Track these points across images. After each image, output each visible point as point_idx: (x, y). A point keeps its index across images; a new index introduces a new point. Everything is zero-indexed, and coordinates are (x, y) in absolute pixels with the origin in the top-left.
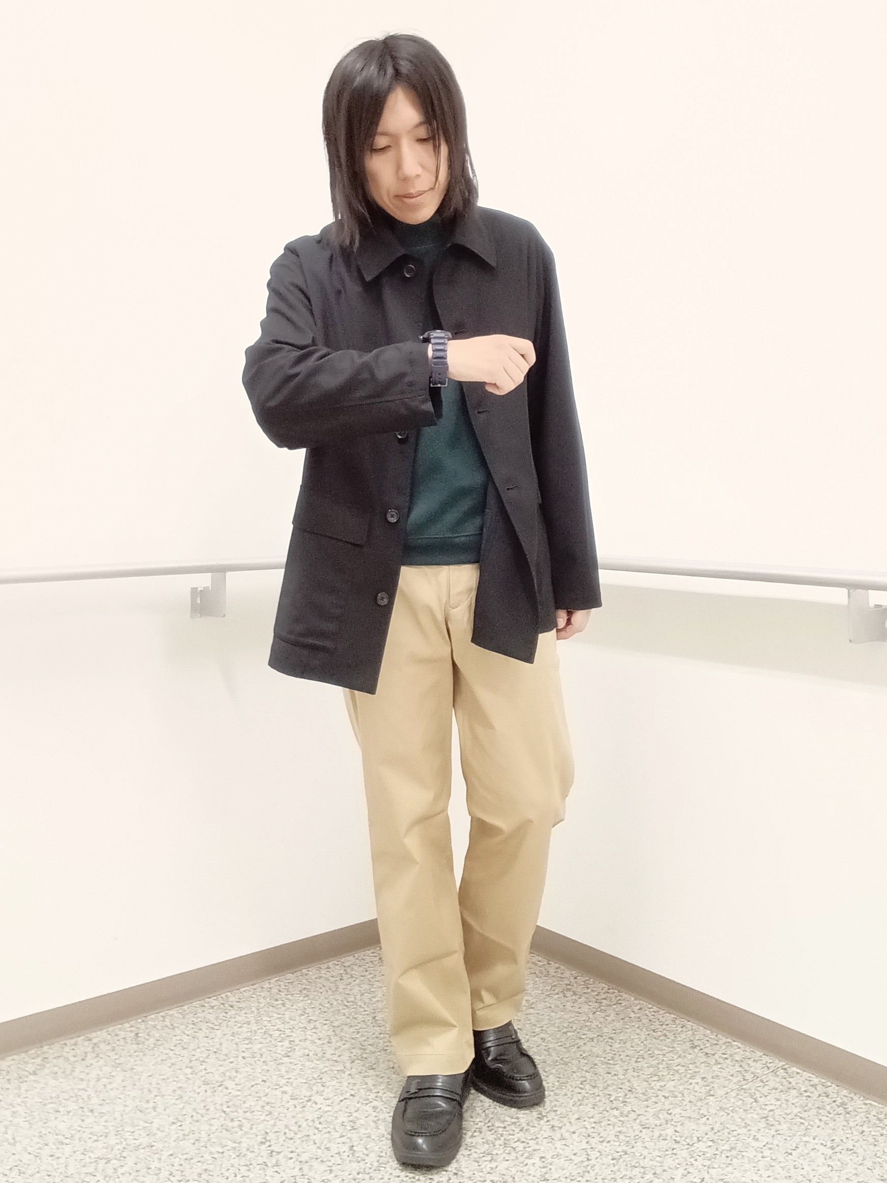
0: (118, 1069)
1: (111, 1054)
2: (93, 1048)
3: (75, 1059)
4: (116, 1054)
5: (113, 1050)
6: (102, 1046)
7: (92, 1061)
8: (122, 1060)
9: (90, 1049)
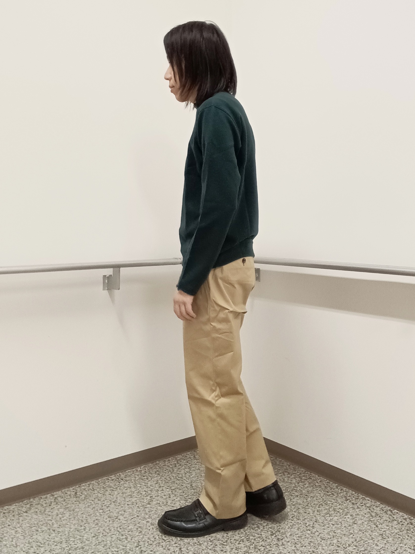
0: (67, 510)
1: (63, 503)
2: (55, 500)
3: (46, 505)
4: (66, 502)
5: (64, 501)
6: (59, 498)
7: (54, 506)
8: (69, 505)
9: (53, 500)
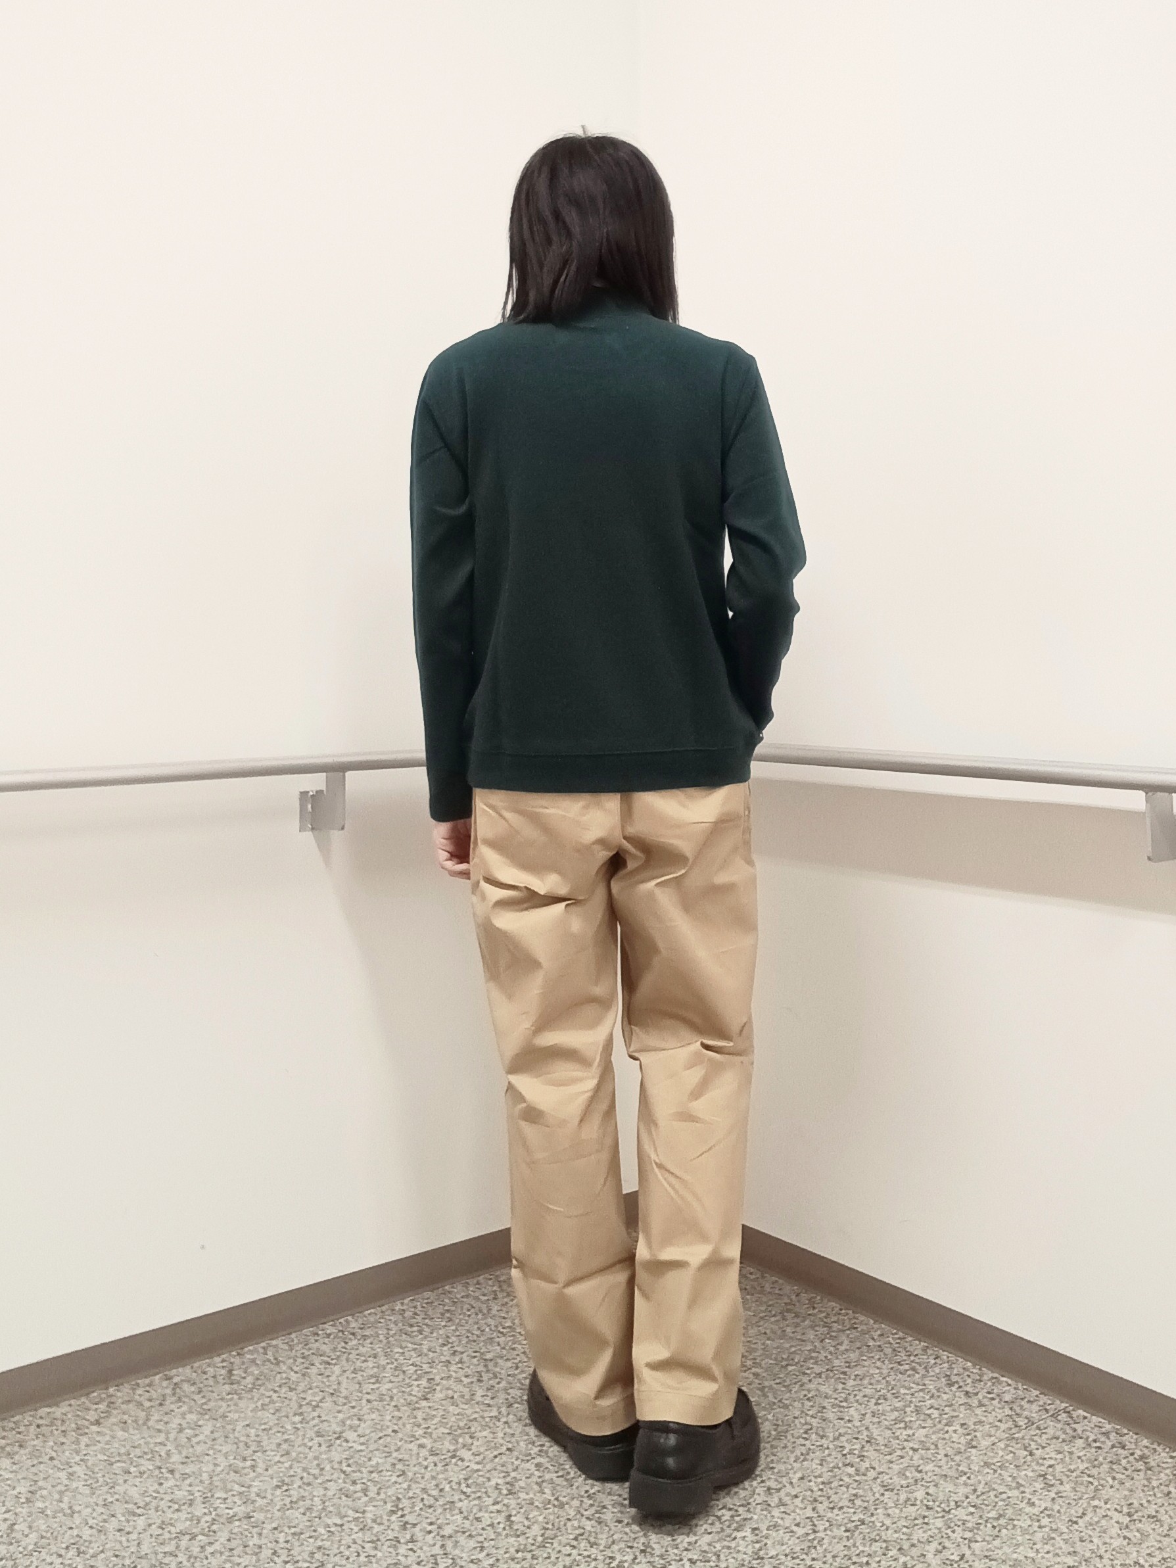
0: (207, 1417)
1: (196, 1397)
2: (174, 1389)
3: (151, 1404)
4: (203, 1397)
5: (200, 1392)
7: (173, 1407)
8: (212, 1404)
9: (168, 1391)
